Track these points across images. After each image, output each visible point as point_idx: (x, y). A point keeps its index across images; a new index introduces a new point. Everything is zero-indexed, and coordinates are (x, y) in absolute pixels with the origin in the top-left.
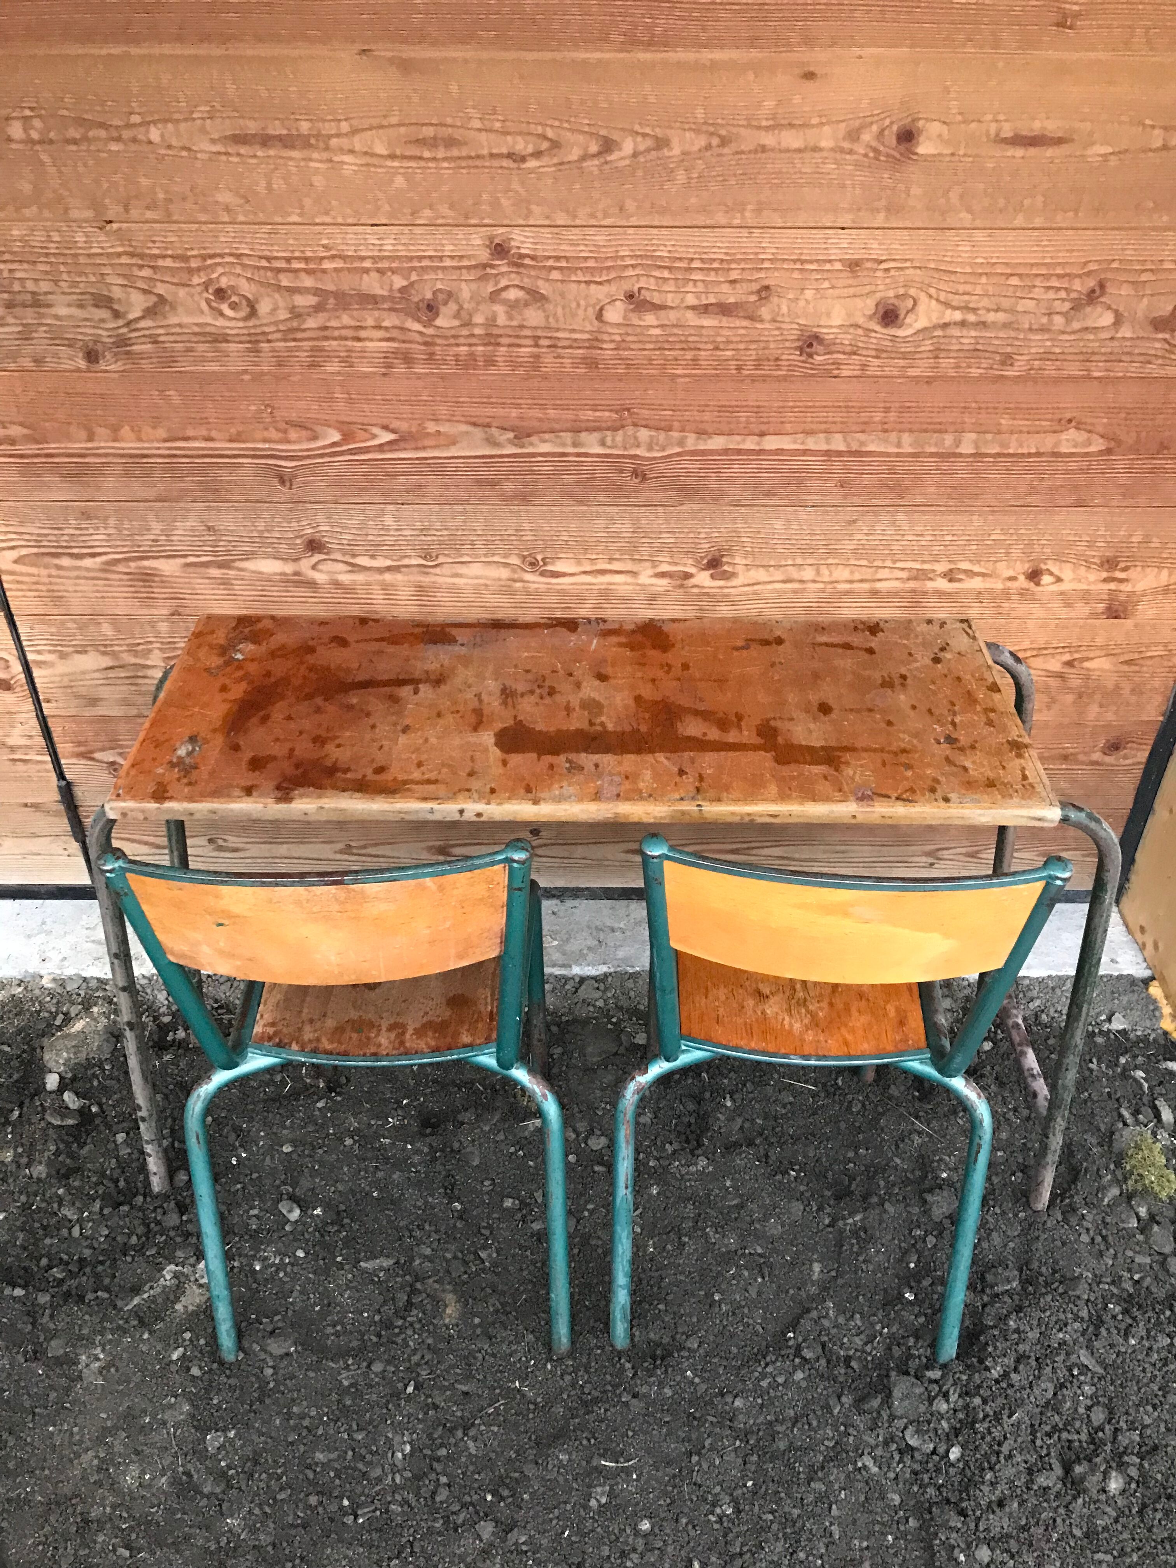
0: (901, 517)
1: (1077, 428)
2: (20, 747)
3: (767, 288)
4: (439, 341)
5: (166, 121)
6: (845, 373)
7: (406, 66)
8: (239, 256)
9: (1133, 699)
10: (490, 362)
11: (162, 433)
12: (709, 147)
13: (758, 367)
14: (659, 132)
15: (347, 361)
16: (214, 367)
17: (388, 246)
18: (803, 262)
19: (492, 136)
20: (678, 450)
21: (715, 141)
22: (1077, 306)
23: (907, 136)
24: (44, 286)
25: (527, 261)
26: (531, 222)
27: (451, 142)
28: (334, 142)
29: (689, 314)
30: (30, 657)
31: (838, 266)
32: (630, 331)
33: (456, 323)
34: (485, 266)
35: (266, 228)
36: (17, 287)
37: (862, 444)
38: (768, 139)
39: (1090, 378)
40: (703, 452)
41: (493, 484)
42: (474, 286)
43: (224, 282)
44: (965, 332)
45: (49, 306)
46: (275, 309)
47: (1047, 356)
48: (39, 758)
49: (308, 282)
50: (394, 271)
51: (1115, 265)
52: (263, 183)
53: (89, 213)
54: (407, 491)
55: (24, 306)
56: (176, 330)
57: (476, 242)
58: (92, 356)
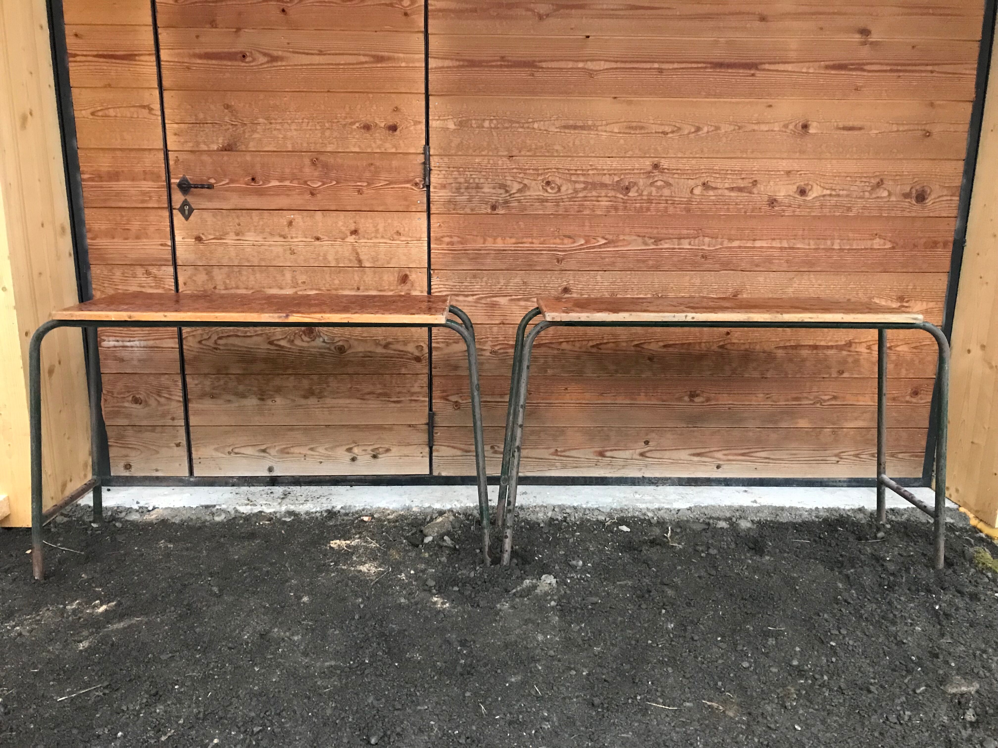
0: (812, 276)
1: (880, 238)
2: (416, 393)
3: (756, 181)
4: (629, 202)
5: (540, 121)
6: (787, 214)
7: (630, 103)
8: (557, 169)
9: (921, 366)
10: (648, 209)
11: (513, 240)
12: (734, 130)
13: (752, 212)
14: (716, 124)
15: (592, 210)
16: (541, 212)
17: (614, 165)
18: (769, 171)
19: (657, 126)
20: (720, 247)
21: (737, 128)
22: (873, 188)
23: (805, 127)
24: (482, 181)
25: (666, 171)
26: (669, 156)
27: (642, 128)
28: (600, 128)
29: (726, 191)
30: (434, 345)
31: (782, 173)
32: (703, 197)
33: (636, 194)
34: (649, 173)
35: (570, 159)
36: (471, 181)
37: (794, 244)
38: (756, 127)
39: (881, 217)
40: (730, 248)
41: (644, 262)
42: (645, 180)
43: (550, 179)
44: (832, 198)
45: (482, 188)
46: (567, 190)
47: (864, 208)
48: (423, 399)
49: (582, 179)
50: (615, 174)
51: (886, 173)
52: (572, 142)
53: (506, 153)
54: (608, 265)
55: (472, 188)
56: (528, 197)
57: (647, 163)
58: (494, 208)
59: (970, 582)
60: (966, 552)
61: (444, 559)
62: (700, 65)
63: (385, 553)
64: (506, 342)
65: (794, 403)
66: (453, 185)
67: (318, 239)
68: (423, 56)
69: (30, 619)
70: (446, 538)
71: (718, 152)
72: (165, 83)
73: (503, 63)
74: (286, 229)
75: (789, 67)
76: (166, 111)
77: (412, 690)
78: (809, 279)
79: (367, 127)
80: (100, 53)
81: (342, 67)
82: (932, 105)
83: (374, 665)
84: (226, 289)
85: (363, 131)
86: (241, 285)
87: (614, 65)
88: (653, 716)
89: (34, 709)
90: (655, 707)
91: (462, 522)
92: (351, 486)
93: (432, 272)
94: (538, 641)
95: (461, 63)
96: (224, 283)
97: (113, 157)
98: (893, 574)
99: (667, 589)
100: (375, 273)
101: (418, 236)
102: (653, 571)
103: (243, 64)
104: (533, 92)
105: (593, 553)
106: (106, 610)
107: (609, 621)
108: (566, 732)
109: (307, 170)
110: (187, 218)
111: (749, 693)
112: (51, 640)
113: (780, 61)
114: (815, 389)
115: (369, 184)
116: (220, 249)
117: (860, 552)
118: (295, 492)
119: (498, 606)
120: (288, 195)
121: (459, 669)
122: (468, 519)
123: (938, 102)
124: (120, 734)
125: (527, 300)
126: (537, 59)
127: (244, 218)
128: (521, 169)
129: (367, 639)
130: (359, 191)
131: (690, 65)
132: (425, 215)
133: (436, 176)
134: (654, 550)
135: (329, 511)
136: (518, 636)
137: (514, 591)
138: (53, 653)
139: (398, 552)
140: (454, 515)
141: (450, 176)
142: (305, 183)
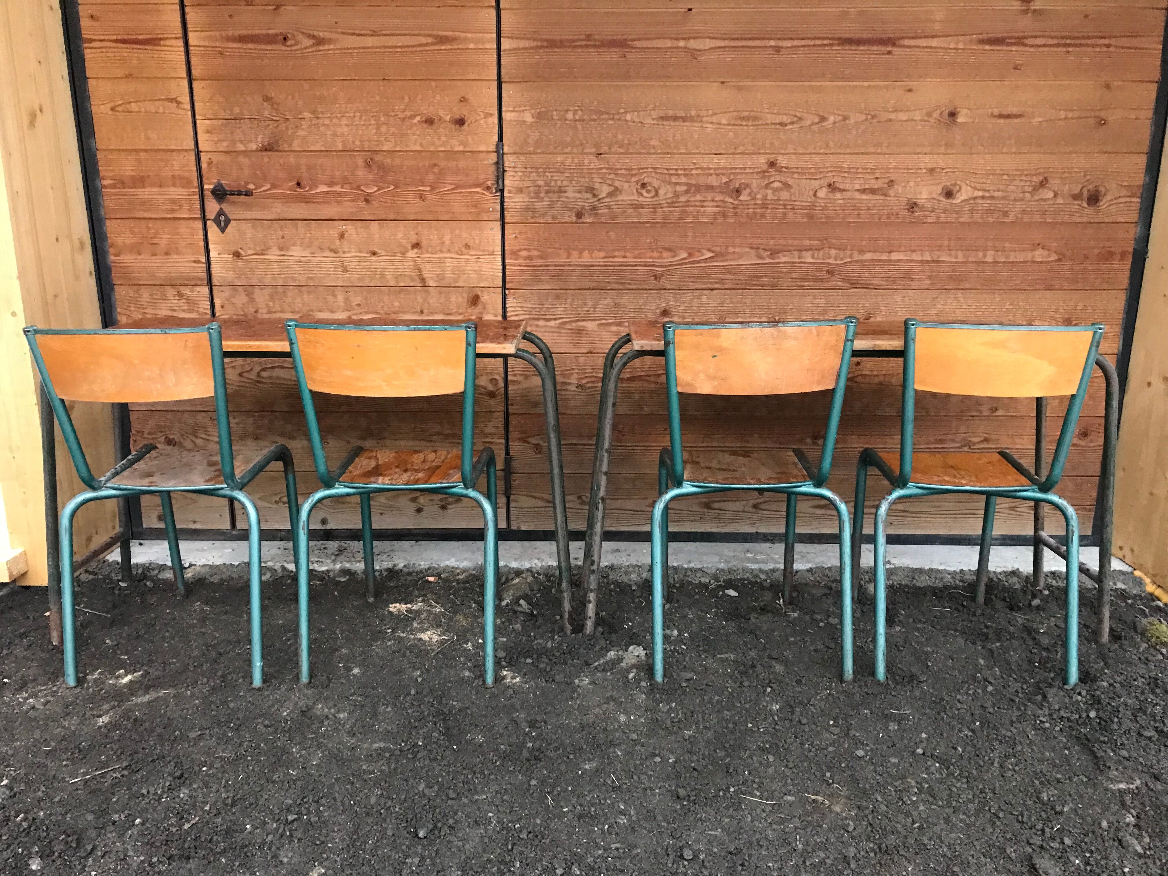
0: (960, 295)
1: (1042, 248)
2: (490, 434)
3: (892, 181)
4: (741, 207)
5: (634, 111)
6: (929, 221)
7: (740, 88)
8: (655, 168)
10: (763, 216)
12: (867, 119)
13: (888, 218)
14: (845, 113)
15: (696, 217)
16: (635, 220)
17: (722, 164)
18: (908, 169)
19: (773, 116)
20: (849, 260)
21: (869, 117)
22: (1035, 189)
23: (953, 115)
24: (565, 183)
25: (784, 169)
26: (787, 152)
27: (755, 118)
28: (705, 119)
29: (857, 193)
30: (510, 378)
31: (924, 171)
32: (829, 201)
33: (749, 198)
34: (764, 172)
35: (669, 156)
36: (553, 184)
37: (938, 257)
38: (892, 116)
39: (1044, 222)
40: (861, 261)
42: (758, 181)
43: (646, 180)
44: (984, 201)
45: (565, 192)
46: (666, 194)
47: (1024, 212)
48: (499, 441)
49: (683, 180)
50: (723, 174)
51: (1051, 170)
52: (671, 137)
53: (594, 150)
54: (716, 282)
55: (554, 192)
56: (620, 203)
57: (762, 161)
58: (579, 215)
59: (1140, 658)
60: (1137, 624)
61: (518, 627)
62: (825, 42)
63: (451, 619)
64: (594, 374)
65: (937, 446)
66: (531, 189)
67: (374, 254)
68: (494, 36)
69: (45, 690)
70: (522, 602)
71: (848, 146)
72: (195, 72)
73: (589, 43)
74: (337, 242)
75: (934, 43)
76: (197, 105)
77: (470, 777)
78: (956, 298)
79: (430, 121)
80: (119, 37)
81: (399, 50)
82: (1108, 86)
83: (429, 748)
84: (269, 312)
85: (425, 125)
86: (287, 308)
87: (722, 43)
88: (746, 812)
89: (43, 792)
90: (750, 801)
91: (541, 584)
92: (417, 541)
93: (507, 292)
94: (619, 722)
95: (540, 44)
96: (267, 305)
97: (136, 160)
98: (1047, 649)
99: (775, 665)
100: (440, 293)
101: (491, 249)
102: (761, 642)
103: (284, 48)
104: (626, 77)
105: (692, 621)
106: (131, 681)
107: (704, 700)
108: (645, 828)
109: (361, 173)
110: (223, 230)
111: (861, 786)
112: (68, 714)
113: (923, 35)
114: (963, 429)
115: (433, 188)
116: (262, 266)
117: (1009, 622)
118: (352, 548)
119: (577, 681)
120: (339, 203)
121: (525, 754)
122: (549, 581)
123: (1116, 83)
124: (138, 821)
125: (619, 324)
126: (631, 37)
127: (289, 229)
128: (611, 169)
129: (422, 719)
130: (421, 197)
131: (812, 43)
132: (499, 224)
133: (511, 178)
134: (764, 618)
135: (389, 570)
136: (596, 716)
137: (597, 664)
138: (68, 728)
139: (466, 617)
140: (533, 576)
141: (527, 179)
142: (358, 188)
